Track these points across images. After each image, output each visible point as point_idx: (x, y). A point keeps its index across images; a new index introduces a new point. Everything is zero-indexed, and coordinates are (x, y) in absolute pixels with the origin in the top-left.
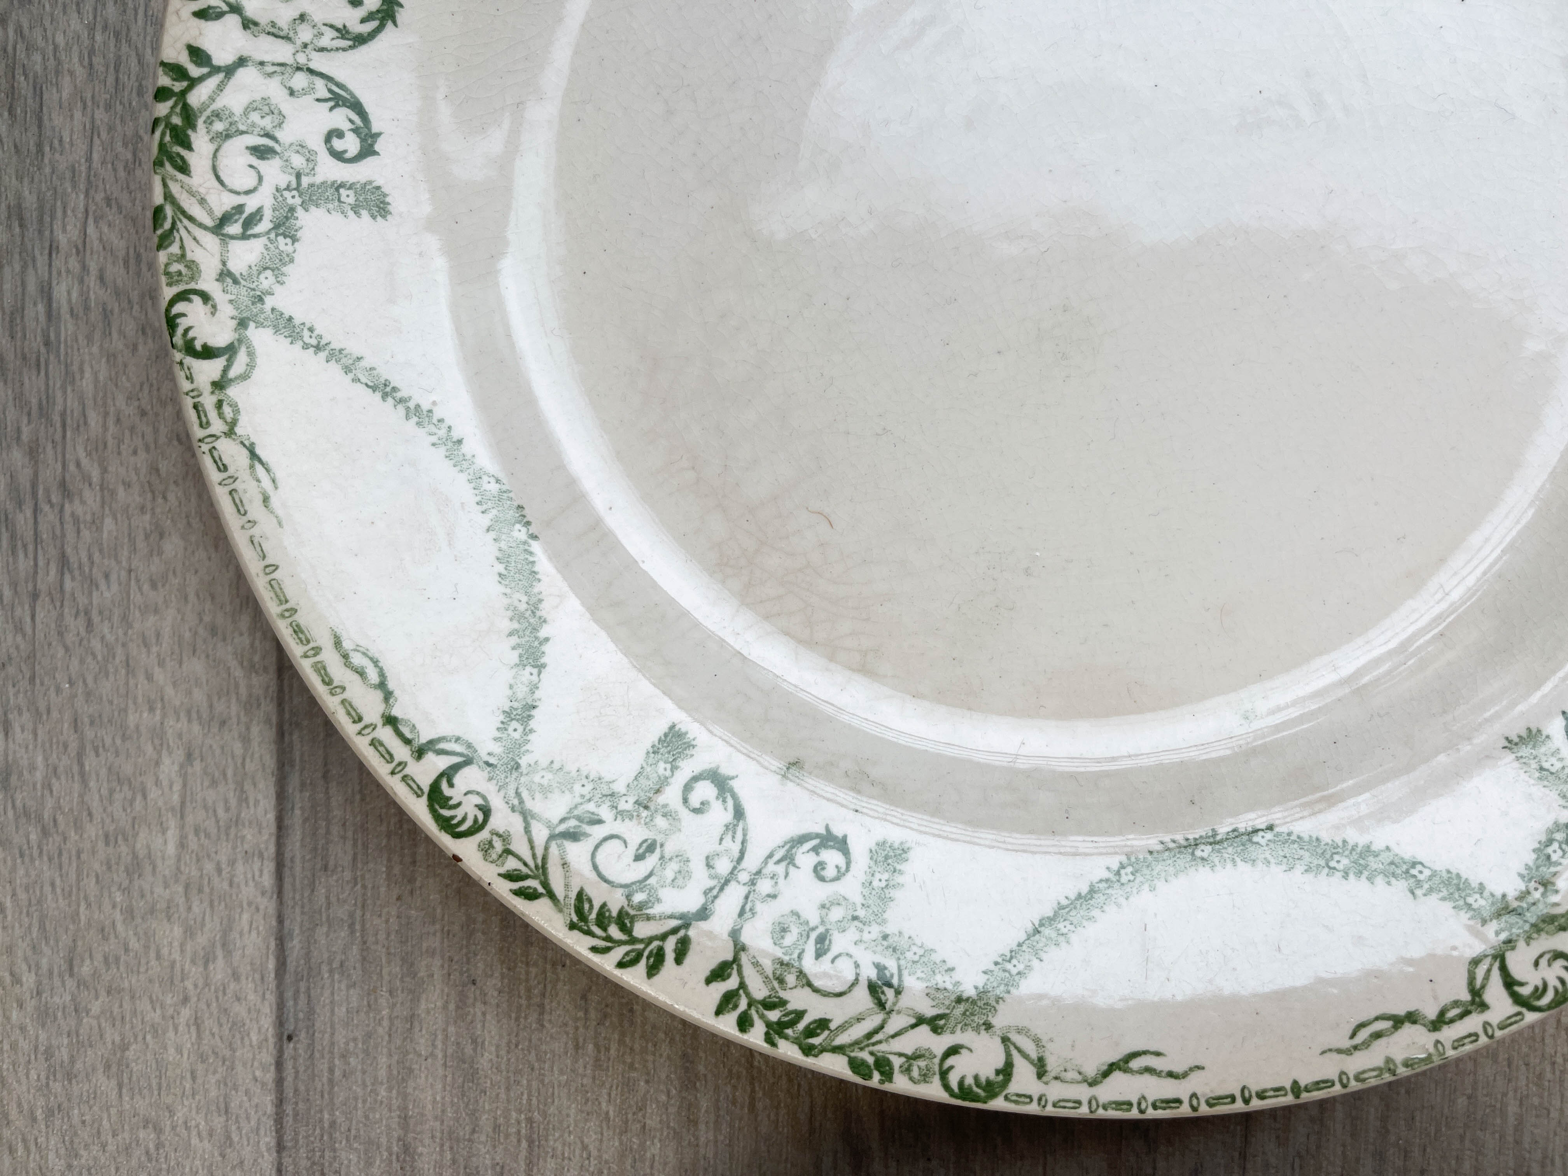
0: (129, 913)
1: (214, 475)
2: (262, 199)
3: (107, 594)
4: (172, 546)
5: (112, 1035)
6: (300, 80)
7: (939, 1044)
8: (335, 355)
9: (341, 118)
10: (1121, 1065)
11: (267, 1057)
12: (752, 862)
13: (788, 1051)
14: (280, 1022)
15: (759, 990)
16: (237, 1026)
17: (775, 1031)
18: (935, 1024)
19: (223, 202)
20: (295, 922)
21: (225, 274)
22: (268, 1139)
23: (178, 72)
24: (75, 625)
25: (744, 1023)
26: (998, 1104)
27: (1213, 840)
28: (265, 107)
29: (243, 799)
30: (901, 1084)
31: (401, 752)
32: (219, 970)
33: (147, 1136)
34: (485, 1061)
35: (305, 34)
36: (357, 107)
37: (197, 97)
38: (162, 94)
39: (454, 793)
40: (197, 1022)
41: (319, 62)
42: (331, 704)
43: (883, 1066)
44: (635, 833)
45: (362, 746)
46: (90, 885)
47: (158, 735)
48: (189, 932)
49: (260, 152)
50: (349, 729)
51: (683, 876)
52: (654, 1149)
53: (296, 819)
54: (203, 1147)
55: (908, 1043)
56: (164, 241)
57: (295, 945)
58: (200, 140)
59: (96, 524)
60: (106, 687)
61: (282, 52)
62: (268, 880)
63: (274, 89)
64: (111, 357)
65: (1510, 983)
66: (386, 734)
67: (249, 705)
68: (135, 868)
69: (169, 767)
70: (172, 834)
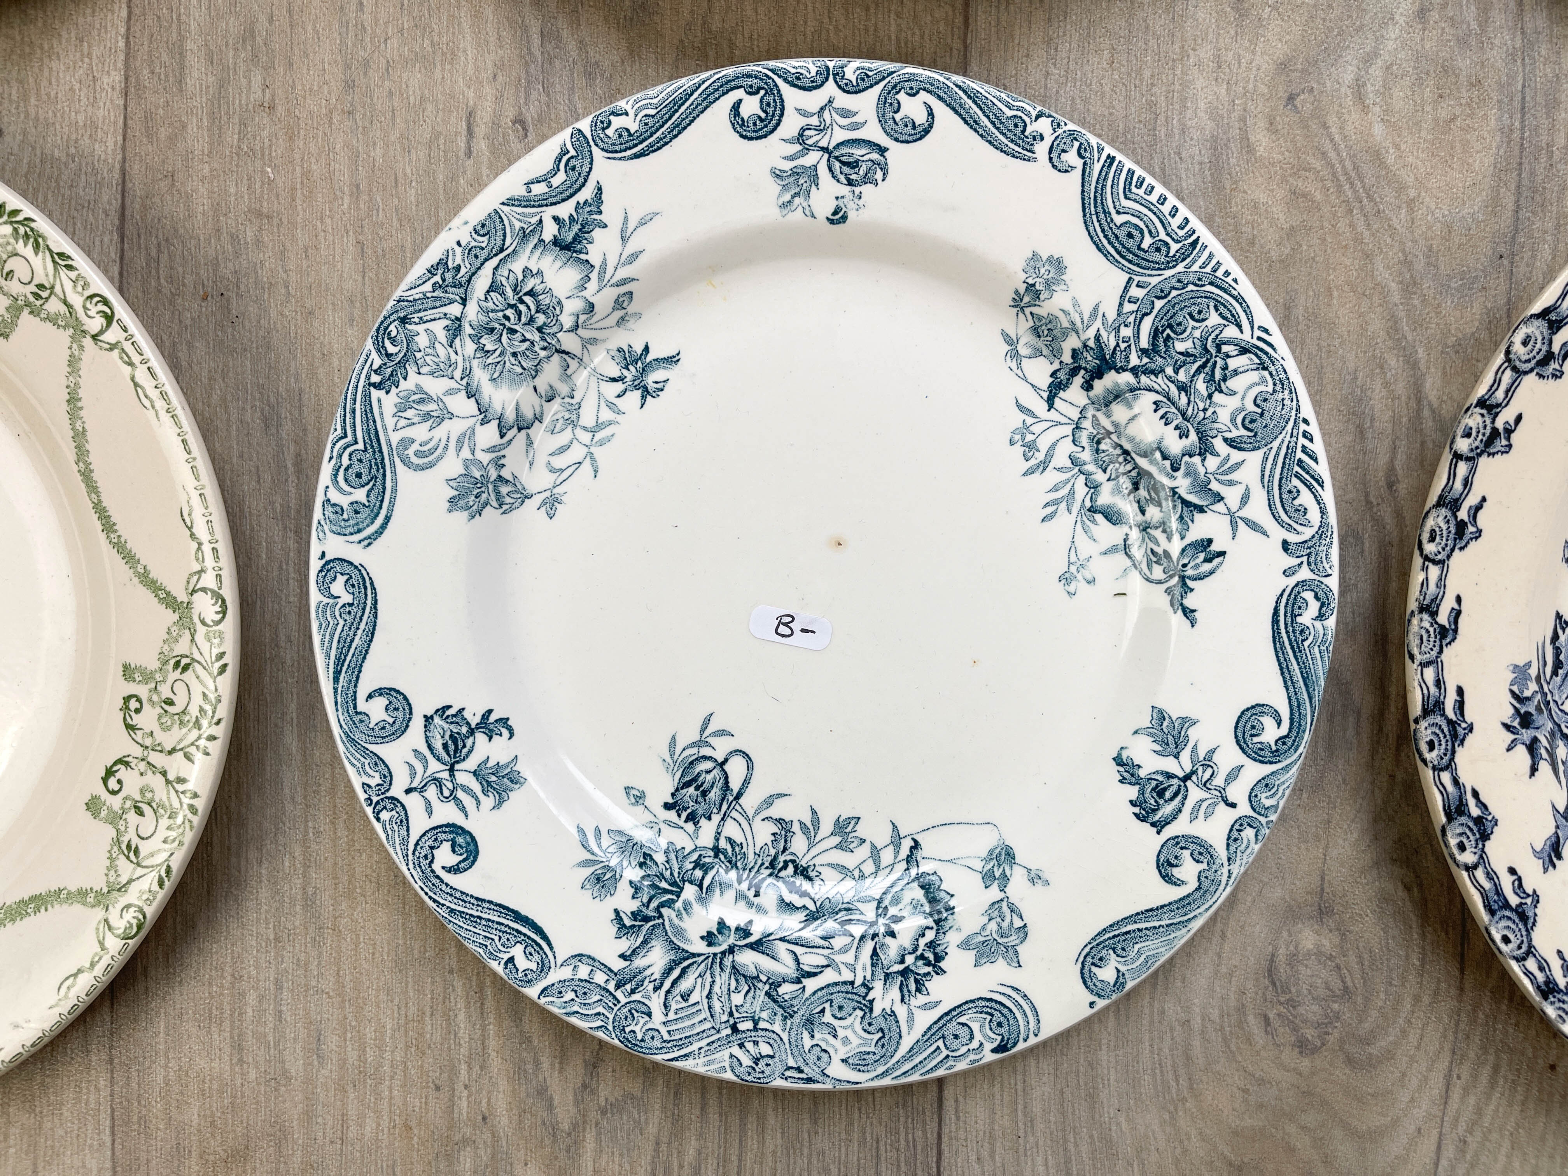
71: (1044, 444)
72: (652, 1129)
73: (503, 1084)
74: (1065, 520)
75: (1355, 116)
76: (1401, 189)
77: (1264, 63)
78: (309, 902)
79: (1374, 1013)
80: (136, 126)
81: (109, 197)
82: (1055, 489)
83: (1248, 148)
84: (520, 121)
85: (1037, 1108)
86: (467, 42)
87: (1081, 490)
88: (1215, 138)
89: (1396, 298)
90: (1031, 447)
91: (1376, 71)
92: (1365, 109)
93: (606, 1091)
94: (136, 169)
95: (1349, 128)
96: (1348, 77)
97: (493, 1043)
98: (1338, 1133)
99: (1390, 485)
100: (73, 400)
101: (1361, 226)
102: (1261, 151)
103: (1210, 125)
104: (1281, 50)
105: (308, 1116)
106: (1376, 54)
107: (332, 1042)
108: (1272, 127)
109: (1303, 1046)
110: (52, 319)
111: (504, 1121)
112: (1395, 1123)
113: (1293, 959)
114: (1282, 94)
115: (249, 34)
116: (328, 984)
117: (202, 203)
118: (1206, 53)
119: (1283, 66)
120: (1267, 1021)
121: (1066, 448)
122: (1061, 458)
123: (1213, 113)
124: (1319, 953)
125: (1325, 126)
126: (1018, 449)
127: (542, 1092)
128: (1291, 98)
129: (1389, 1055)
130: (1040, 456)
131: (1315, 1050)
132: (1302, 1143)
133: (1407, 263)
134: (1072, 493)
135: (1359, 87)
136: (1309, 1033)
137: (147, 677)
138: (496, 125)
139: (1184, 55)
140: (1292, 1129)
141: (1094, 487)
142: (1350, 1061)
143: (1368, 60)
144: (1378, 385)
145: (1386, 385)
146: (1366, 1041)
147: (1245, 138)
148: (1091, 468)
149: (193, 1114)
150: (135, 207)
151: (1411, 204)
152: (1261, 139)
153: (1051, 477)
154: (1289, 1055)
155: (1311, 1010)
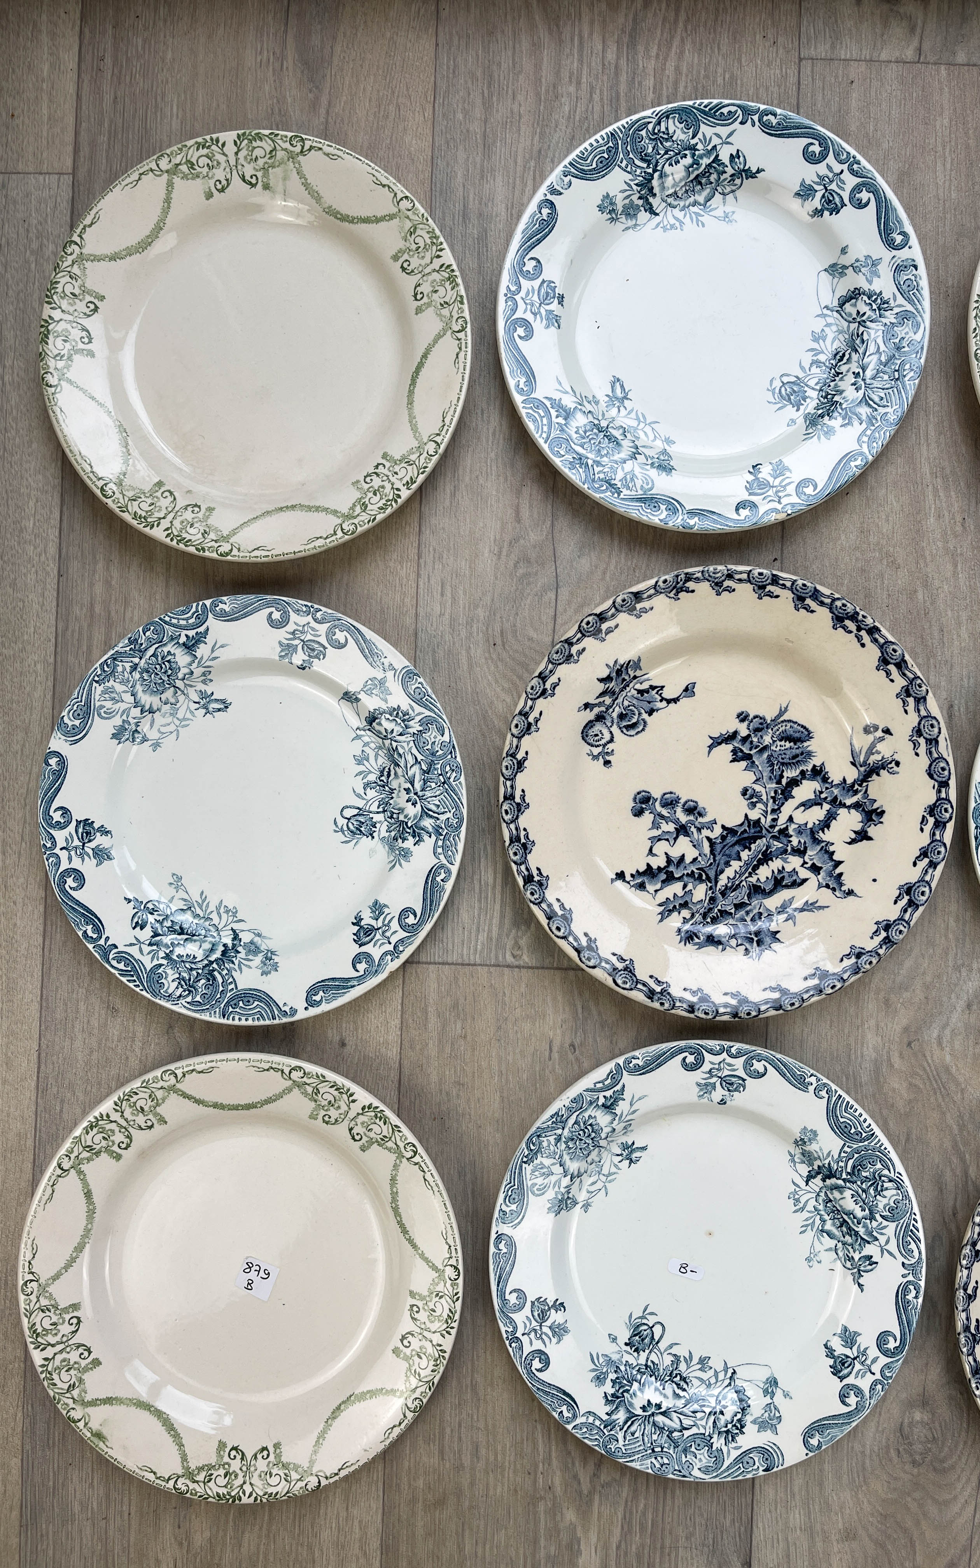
0: (19, 543)
1: (52, 414)
2: (65, 352)
3: (16, 458)
4: (35, 445)
5: (12, 576)
6: (75, 325)
7: (216, 545)
8: (81, 389)
9: (84, 334)
10: (257, 549)
11: (56, 581)
12: (177, 509)
13: (182, 546)
14: (59, 572)
15: (176, 533)
16: (48, 573)
17: (179, 542)
18: (216, 541)
19: (56, 352)
20: (64, 545)
21: (56, 368)
22: (55, 603)
23: (46, 321)
24: (7, 466)
25: (172, 540)
26: (229, 558)
27: (287, 507)
28: (66, 330)
29: (51, 512)
30: (207, 554)
31: (94, 479)
32: (43, 558)
33: (21, 604)
34: (113, 583)
35: (76, 314)
36: (88, 331)
37: (50, 328)
38: (42, 326)
39: (106, 489)
40: (37, 572)
41: (79, 321)
42: (78, 468)
43: (203, 550)
44: (149, 501)
45: (85, 478)
46: (9, 536)
47: (29, 496)
48: (35, 548)
49: (65, 341)
50: (82, 473)
51: (160, 510)
52: (158, 605)
53: (65, 518)
54: (36, 606)
55: (209, 545)
56: (42, 360)
57: (64, 551)
58: (51, 337)
59: (14, 439)
60: (15, 483)
61: (71, 318)
62: (57, 534)
63: (69, 327)
64: (20, 396)
65: (342, 530)
66: (91, 475)
67: (54, 487)
68: (21, 531)
69: (31, 504)
70: (32, 522)
71: (803, 1200)
72: (624, 1495)
73: (558, 1473)
74: (810, 1234)
75: (937, 1052)
76: (958, 1084)
77: (898, 1028)
78: (474, 1387)
79: (946, 1449)
80: (406, 1044)
81: (394, 1075)
82: (806, 1220)
83: (892, 1066)
84: (572, 1045)
85: (796, 1489)
86: (550, 1011)
87: (818, 1221)
88: (876, 1060)
89: (956, 1132)
90: (797, 1201)
91: (947, 1032)
92: (942, 1049)
93: (604, 1477)
94: (405, 1063)
95: (935, 1057)
96: (935, 1034)
97: (554, 1454)
98: (929, 1501)
99: (954, 1214)
100: (393, 1180)
101: (940, 1100)
102: (896, 1066)
103: (874, 1055)
104: (905, 1022)
105: (472, 1484)
106: (947, 1024)
107: (483, 1451)
108: (901, 1056)
109: (914, 1463)
110: (389, 1150)
111: (558, 1489)
112: (955, 1498)
113: (911, 1424)
114: (906, 1040)
115: (455, 1005)
116: (481, 1425)
117: (434, 1078)
118: (872, 1023)
119: (906, 1029)
120: (899, 1452)
121: (812, 1202)
122: (810, 1207)
123: (875, 1049)
124: (922, 1422)
125: (924, 1056)
126: (792, 1201)
127: (575, 1477)
128: (909, 1044)
129: (953, 1467)
130: (801, 1205)
131: (919, 1465)
132: (913, 1506)
133: (961, 1116)
134: (814, 1222)
135: (939, 1040)
136: (918, 1457)
137: (422, 1298)
138: (562, 1046)
139: (863, 1024)
140: (909, 1499)
141: (824, 1221)
142: (935, 1469)
143: (944, 1027)
144: (948, 1169)
145: (952, 1170)
146: (942, 1461)
147: (889, 1060)
148: (822, 1213)
149: (420, 1483)
150: (405, 1080)
151: (962, 1091)
152: (897, 1062)
153: (805, 1214)
154: (908, 1467)
155: (918, 1447)
